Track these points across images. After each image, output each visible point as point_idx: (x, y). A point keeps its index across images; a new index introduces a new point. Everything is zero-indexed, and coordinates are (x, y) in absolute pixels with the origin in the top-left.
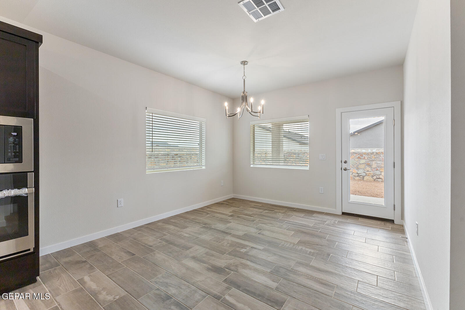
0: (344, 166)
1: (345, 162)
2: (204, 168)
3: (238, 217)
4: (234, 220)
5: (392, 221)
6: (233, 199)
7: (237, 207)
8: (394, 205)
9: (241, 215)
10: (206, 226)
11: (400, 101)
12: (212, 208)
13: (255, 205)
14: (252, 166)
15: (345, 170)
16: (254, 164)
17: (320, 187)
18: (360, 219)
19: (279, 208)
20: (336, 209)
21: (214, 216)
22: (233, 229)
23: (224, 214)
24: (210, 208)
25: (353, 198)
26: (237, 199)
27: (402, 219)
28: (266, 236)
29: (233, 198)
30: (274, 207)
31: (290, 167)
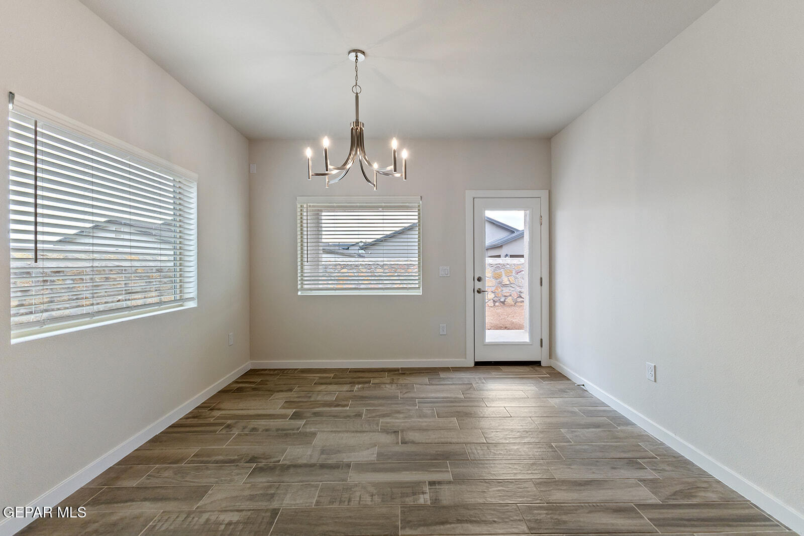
0: (478, 285)
1: (479, 279)
2: (192, 305)
3: (316, 414)
4: (317, 426)
5: (538, 363)
6: (252, 372)
7: (286, 391)
8: (541, 340)
9: (317, 409)
10: (260, 465)
11: (548, 191)
12: (222, 406)
13: (320, 378)
14: (299, 293)
15: (479, 292)
16: (303, 289)
17: (441, 325)
18: (505, 369)
19: (376, 374)
20: (466, 358)
21: (254, 429)
22: (339, 452)
23: (270, 415)
24: (219, 409)
25: (491, 336)
26: (266, 370)
27: (550, 358)
28: (423, 443)
29: (251, 370)
30: (367, 375)
31: (385, 291)
